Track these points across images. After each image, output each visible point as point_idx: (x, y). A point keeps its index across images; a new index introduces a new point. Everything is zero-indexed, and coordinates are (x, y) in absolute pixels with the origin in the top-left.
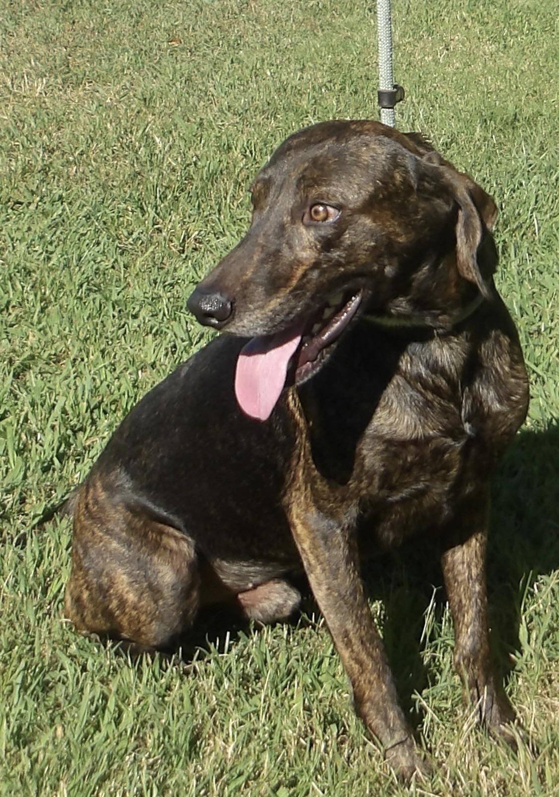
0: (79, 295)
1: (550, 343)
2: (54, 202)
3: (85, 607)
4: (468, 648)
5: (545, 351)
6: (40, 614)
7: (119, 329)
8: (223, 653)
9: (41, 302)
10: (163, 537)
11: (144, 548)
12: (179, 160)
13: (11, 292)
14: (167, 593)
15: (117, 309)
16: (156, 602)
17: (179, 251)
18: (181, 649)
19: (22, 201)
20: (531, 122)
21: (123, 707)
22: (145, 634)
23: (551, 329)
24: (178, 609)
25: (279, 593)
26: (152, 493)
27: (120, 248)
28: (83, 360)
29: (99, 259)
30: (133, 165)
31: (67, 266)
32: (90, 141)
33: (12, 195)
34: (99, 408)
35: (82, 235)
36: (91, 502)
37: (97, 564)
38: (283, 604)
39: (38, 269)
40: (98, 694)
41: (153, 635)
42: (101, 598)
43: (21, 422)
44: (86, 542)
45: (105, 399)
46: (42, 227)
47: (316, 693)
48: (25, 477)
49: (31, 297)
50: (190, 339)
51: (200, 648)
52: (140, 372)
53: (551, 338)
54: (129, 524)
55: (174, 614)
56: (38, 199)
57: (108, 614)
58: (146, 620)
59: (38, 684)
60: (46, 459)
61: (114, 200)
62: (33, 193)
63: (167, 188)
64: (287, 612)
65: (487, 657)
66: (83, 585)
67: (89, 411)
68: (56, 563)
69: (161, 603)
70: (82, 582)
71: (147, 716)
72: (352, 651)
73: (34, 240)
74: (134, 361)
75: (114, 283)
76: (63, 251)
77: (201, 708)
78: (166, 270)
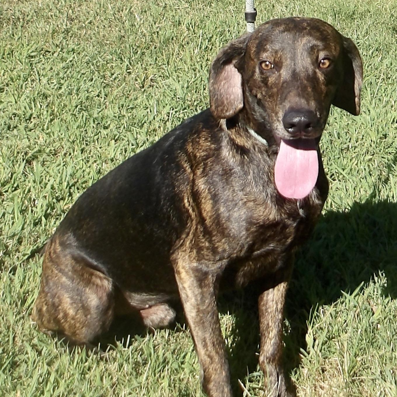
0: (74, 113)
1: (353, 156)
2: (69, 52)
3: (43, 316)
4: (270, 353)
5: (350, 161)
6: (18, 317)
7: (96, 135)
8: (125, 348)
9: (51, 116)
10: (93, 277)
11: (81, 283)
12: (149, 29)
13: (34, 109)
14: (93, 311)
15: (96, 123)
16: (86, 316)
17: (140, 87)
18: (99, 344)
19: (50, 50)
20: (362, 16)
21: (59, 380)
22: (79, 335)
23: (355, 147)
24: (99, 320)
25: (162, 311)
26: (88, 250)
27: (105, 83)
28: (70, 154)
29: (90, 90)
30: (120, 31)
31: (70, 94)
32: (96, 15)
33: (44, 47)
34: (75, 186)
35: (83, 74)
36: (52, 252)
37: (53, 290)
38: (164, 318)
39: (52, 94)
40: (46, 371)
41: (83, 335)
42: (53, 311)
43: (26, 193)
44: (48, 277)
45: (79, 180)
46: (59, 68)
47: (179, 376)
48: (23, 229)
49: (45, 113)
50: (138, 144)
51: (111, 345)
52: (104, 163)
53: (355, 153)
54: (73, 267)
55: (97, 324)
56: (60, 50)
57: (57, 321)
58: (79, 327)
59: (9, 363)
60: (38, 217)
61: (105, 53)
62: (57, 46)
63: (138, 47)
64: (166, 323)
65: (280, 358)
66: (44, 302)
67: (68, 188)
68: (33, 285)
69: (89, 317)
70: (43, 300)
71: (73, 387)
72: (207, 350)
73: (52, 76)
74: (101, 157)
75: (96, 106)
76: (68, 84)
77: (106, 383)
78: (130, 98)
